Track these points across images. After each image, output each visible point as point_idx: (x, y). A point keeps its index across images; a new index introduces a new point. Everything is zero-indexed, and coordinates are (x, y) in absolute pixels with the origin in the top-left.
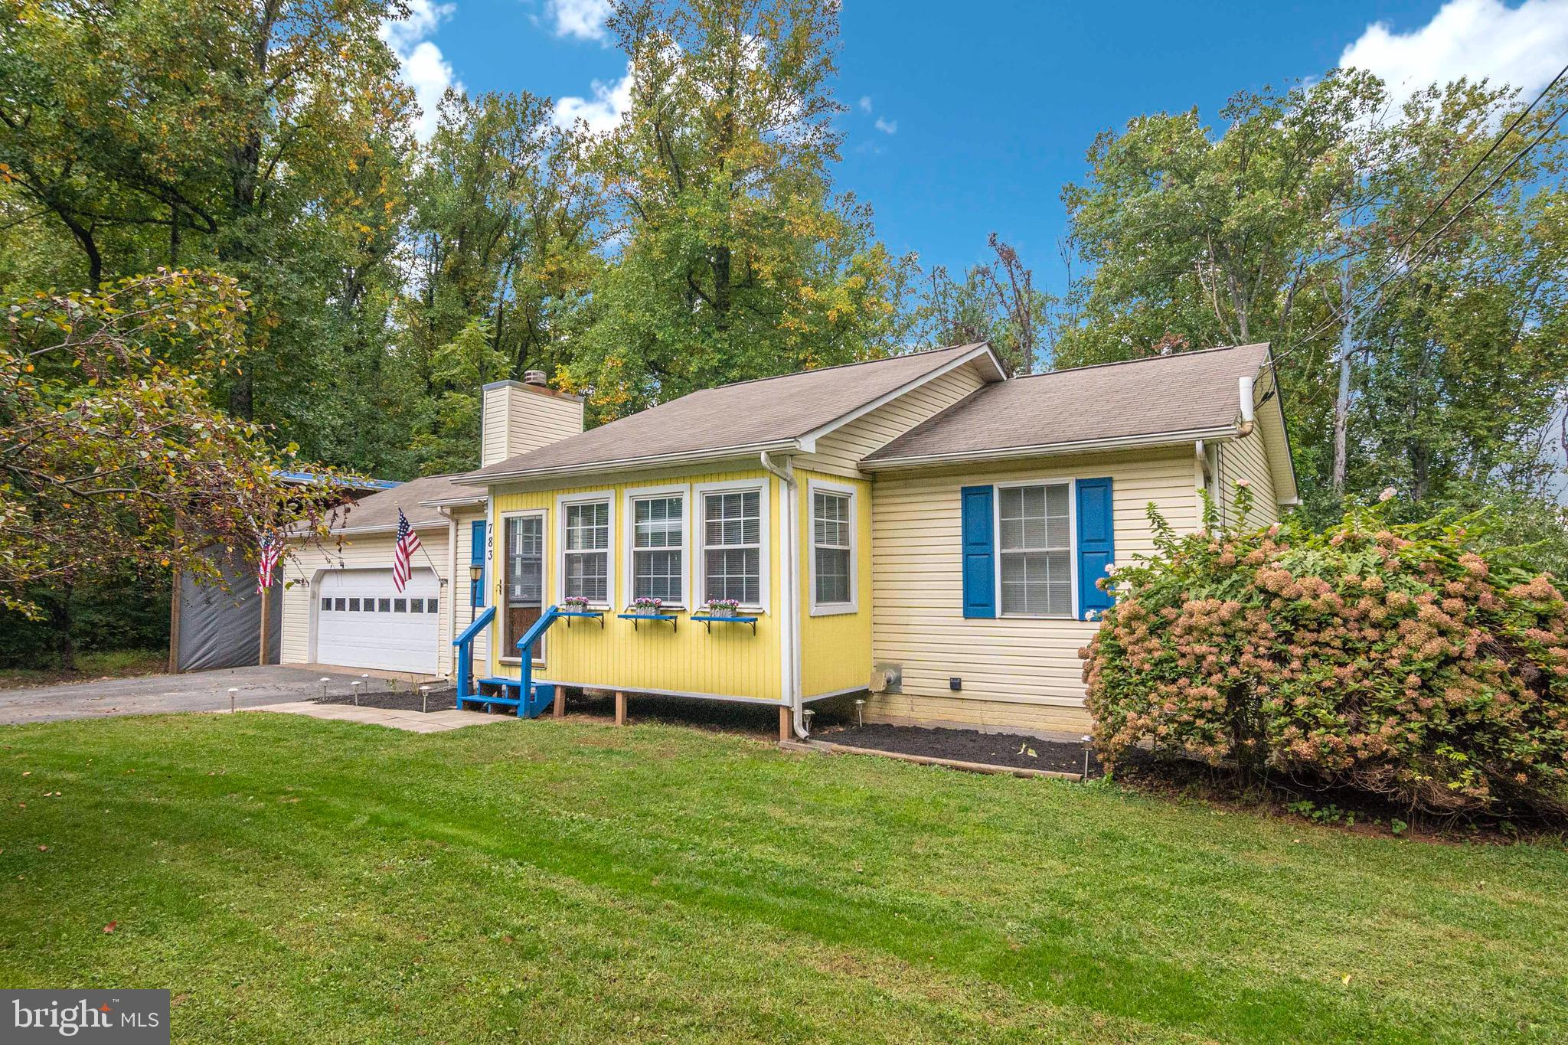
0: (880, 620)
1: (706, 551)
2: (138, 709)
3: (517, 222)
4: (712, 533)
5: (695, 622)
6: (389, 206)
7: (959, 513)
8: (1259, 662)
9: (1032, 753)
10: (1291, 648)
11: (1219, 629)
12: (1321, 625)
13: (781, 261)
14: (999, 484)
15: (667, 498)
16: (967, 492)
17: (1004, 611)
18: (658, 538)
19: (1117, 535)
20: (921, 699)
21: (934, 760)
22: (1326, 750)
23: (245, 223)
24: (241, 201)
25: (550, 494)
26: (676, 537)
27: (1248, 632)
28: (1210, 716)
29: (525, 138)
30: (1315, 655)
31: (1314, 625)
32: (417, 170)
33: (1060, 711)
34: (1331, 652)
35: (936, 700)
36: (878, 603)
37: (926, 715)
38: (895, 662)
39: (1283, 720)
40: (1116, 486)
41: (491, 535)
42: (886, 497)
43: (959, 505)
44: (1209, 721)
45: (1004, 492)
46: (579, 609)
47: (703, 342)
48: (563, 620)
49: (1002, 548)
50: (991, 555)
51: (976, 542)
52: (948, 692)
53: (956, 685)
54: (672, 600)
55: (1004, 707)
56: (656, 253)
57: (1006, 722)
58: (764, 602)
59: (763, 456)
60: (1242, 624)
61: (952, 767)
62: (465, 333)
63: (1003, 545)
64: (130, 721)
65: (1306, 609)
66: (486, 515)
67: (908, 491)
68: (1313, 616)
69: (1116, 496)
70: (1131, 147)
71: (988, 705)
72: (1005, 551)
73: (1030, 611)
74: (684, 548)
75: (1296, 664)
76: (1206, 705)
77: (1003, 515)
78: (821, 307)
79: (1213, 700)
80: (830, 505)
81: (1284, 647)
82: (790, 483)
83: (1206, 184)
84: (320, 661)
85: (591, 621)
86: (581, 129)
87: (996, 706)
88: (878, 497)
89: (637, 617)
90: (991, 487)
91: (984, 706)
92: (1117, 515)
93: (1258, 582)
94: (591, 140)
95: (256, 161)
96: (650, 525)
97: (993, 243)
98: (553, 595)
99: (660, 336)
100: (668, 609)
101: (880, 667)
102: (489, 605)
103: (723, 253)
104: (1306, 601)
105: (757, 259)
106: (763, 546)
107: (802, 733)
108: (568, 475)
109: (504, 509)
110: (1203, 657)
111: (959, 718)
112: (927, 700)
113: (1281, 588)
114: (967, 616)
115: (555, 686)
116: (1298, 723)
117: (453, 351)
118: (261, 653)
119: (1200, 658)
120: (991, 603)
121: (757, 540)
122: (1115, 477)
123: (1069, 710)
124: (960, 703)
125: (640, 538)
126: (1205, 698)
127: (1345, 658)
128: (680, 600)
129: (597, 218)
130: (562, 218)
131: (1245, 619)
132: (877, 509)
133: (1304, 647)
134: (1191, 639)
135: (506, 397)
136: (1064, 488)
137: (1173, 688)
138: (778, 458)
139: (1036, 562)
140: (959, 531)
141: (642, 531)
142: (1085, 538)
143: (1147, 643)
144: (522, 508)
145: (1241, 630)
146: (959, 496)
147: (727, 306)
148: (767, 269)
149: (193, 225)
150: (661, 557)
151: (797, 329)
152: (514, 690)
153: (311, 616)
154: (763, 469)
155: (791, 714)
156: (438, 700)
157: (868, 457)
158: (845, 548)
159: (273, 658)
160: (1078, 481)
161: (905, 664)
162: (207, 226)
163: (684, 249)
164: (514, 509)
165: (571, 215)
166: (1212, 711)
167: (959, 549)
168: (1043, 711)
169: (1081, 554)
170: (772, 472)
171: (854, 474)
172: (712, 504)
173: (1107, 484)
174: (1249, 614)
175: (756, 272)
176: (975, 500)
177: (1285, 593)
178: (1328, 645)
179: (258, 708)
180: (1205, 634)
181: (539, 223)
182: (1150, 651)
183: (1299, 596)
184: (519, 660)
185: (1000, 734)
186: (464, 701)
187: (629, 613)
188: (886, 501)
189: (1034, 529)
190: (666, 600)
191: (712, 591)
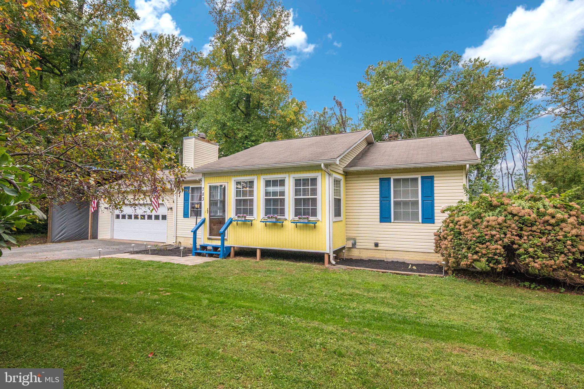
0: (348, 223)
1: (295, 199)
2: (57, 258)
3: (168, 82)
4: (297, 192)
5: (292, 223)
6: (122, 72)
7: (378, 187)
8: (513, 237)
9: (414, 268)
10: (523, 232)
11: (498, 226)
12: (532, 225)
13: (271, 100)
14: (393, 177)
15: (279, 179)
16: (381, 180)
17: (394, 220)
18: (275, 193)
19: (435, 195)
20: (363, 250)
21: (387, 271)
22: (544, 266)
23: (77, 73)
24: (74, 65)
25: (229, 177)
26: (282, 193)
27: (507, 227)
28: (498, 255)
29: (172, 51)
30: (531, 235)
31: (530, 225)
32: (131, 60)
33: (414, 253)
34: (536, 234)
35: (369, 250)
36: (348, 217)
37: (365, 255)
38: (354, 237)
39: (526, 256)
40: (435, 179)
41: (203, 192)
42: (350, 181)
43: (378, 184)
44: (499, 256)
45: (394, 180)
46: (243, 219)
47: (242, 127)
48: (235, 223)
49: (394, 199)
50: (390, 201)
51: (384, 197)
52: (374, 247)
53: (376, 245)
54: (280, 216)
55: (394, 252)
56: (227, 95)
57: (394, 257)
58: (319, 216)
59: (322, 165)
60: (505, 224)
61: (395, 273)
62: (154, 120)
63: (394, 198)
64: (59, 262)
65: (528, 220)
66: (201, 185)
67: (360, 179)
68: (529, 222)
69: (435, 182)
70: (384, 71)
71: (388, 252)
72: (395, 200)
73: (404, 220)
74: (286, 197)
75: (525, 238)
76: (498, 251)
77: (394, 188)
78: (283, 117)
79: (500, 249)
80: (337, 182)
81: (520, 232)
82: (330, 175)
83: (407, 84)
84: (115, 238)
85: (248, 224)
86: (194, 50)
87: (391, 252)
88: (348, 181)
89: (266, 222)
90: (390, 178)
91: (386, 252)
92: (435, 188)
93: (509, 211)
94: (197, 54)
95: (79, 50)
96: (271, 189)
97: (334, 99)
98: (231, 213)
99: (228, 124)
100: (280, 219)
101: (348, 239)
102: (203, 217)
103: (248, 96)
104: (527, 217)
105: (263, 99)
106: (319, 197)
107: (334, 263)
108: (239, 170)
109: (209, 182)
110: (495, 235)
111: (377, 256)
112: (366, 250)
113: (519, 213)
114: (381, 222)
115: (231, 247)
116: (531, 257)
117: (150, 126)
118: (89, 235)
119: (493, 236)
120: (390, 217)
121: (315, 194)
122: (435, 175)
123: (417, 253)
124: (377, 251)
125: (267, 194)
126: (497, 249)
127: (541, 236)
128: (284, 216)
129: (198, 82)
130: (186, 82)
131: (506, 223)
132: (348, 185)
133: (527, 232)
134: (488, 229)
135: (193, 142)
136: (416, 179)
137: (484, 246)
138: (326, 166)
139: (406, 203)
140: (378, 193)
141: (267, 191)
142: (424, 196)
143: (472, 231)
144: (217, 182)
145: (505, 227)
146: (378, 181)
147: (250, 115)
148: (266, 103)
149: (53, 72)
150: (276, 201)
151: (275, 124)
152: (216, 248)
153: (111, 221)
154: (322, 169)
155: (329, 256)
156: (187, 252)
157: (345, 167)
158: (339, 198)
159: (95, 236)
160: (422, 177)
161: (357, 238)
162: (59, 73)
163: (237, 94)
164: (213, 182)
165: (188, 80)
166: (500, 253)
167: (378, 199)
168: (408, 253)
169: (423, 201)
170: (325, 171)
171: (342, 172)
172: (298, 182)
173: (432, 178)
174: (508, 222)
175: (262, 104)
176: (384, 183)
177: (520, 214)
178: (534, 231)
179: (110, 256)
180: (493, 228)
181: (177, 81)
182: (473, 233)
183: (524, 216)
184: (220, 237)
185: (393, 261)
186: (196, 253)
187: (263, 220)
188: (351, 182)
189: (406, 193)
190: (278, 216)
191: (297, 213)
